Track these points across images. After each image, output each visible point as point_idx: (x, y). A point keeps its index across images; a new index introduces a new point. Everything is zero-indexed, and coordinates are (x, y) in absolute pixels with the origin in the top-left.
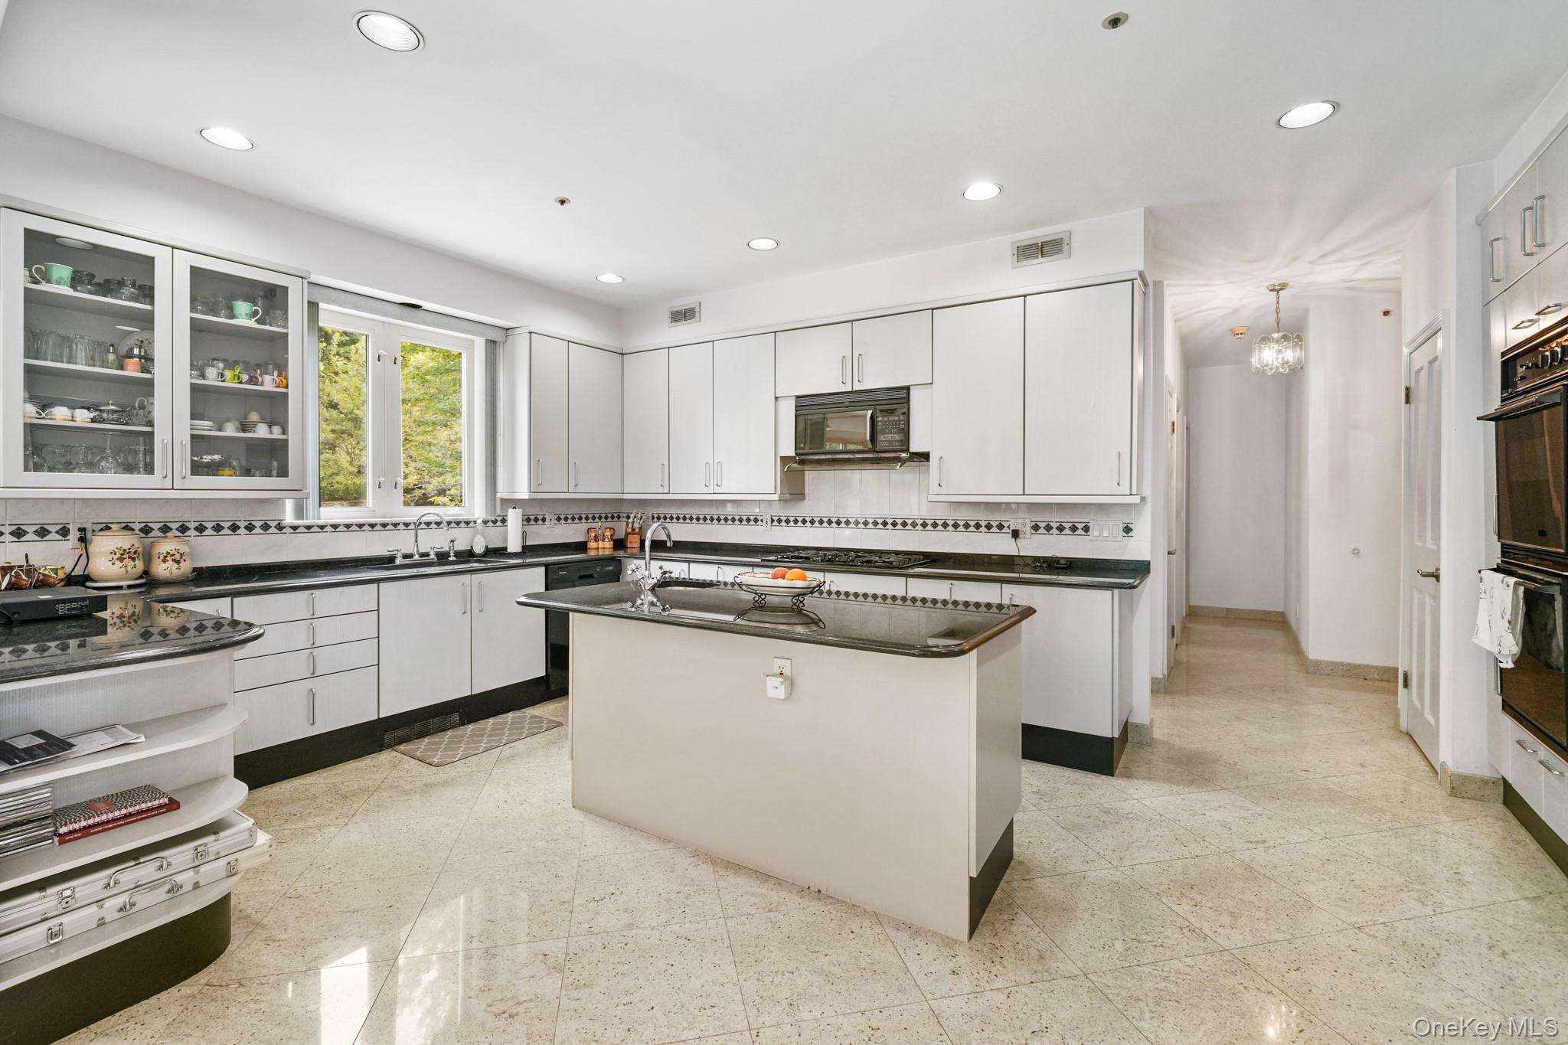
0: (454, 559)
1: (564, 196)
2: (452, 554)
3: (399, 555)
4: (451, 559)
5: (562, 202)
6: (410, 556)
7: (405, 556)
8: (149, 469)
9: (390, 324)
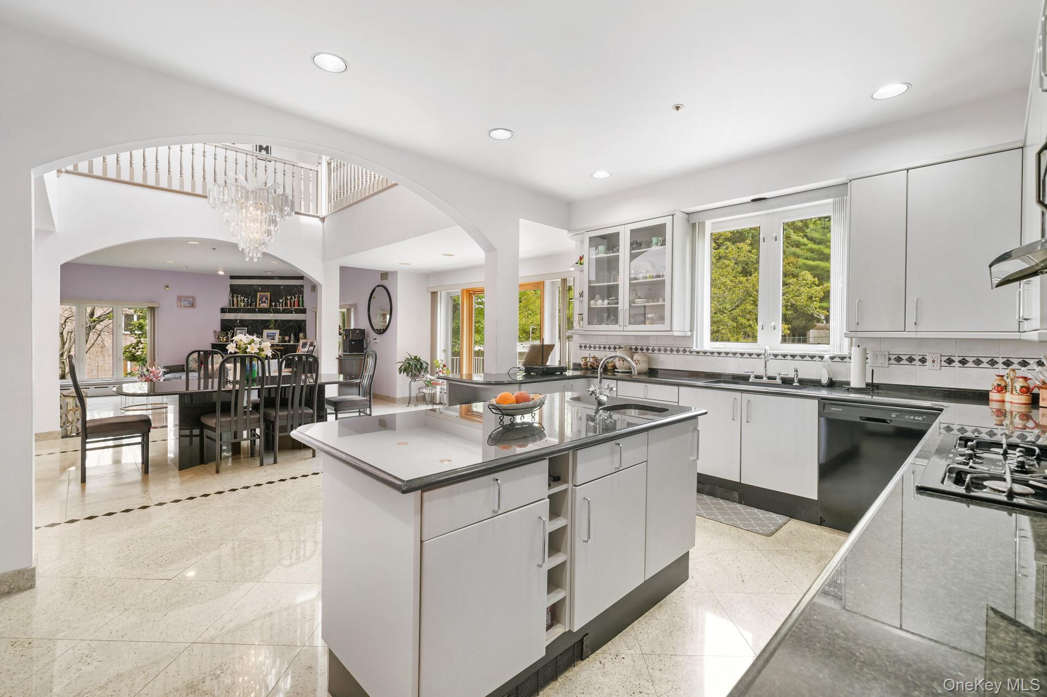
0: (798, 384)
1: (677, 103)
2: (796, 381)
3: (752, 376)
4: (794, 384)
5: (678, 108)
6: (761, 377)
7: (756, 377)
8: (617, 323)
9: (773, 213)
